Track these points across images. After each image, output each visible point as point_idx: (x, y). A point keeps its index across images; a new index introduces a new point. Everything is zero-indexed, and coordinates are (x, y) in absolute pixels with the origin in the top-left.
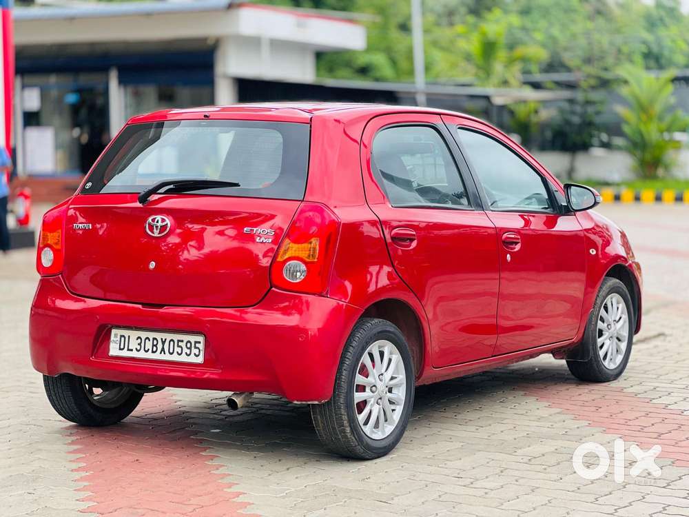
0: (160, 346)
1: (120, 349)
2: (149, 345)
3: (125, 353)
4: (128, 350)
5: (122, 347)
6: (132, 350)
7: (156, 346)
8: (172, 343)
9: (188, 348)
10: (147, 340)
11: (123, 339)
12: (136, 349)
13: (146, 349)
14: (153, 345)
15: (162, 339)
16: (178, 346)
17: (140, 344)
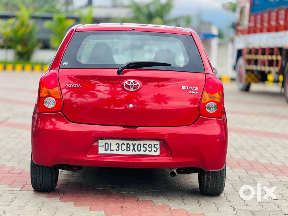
0: (132, 147)
1: (105, 150)
2: (124, 147)
3: (109, 152)
4: (111, 150)
5: (107, 149)
6: (113, 150)
7: (129, 147)
8: (139, 146)
9: (150, 148)
10: (123, 145)
11: (107, 145)
12: (116, 150)
13: (123, 149)
14: (127, 147)
15: (133, 144)
16: (144, 147)
17: (118, 147)
